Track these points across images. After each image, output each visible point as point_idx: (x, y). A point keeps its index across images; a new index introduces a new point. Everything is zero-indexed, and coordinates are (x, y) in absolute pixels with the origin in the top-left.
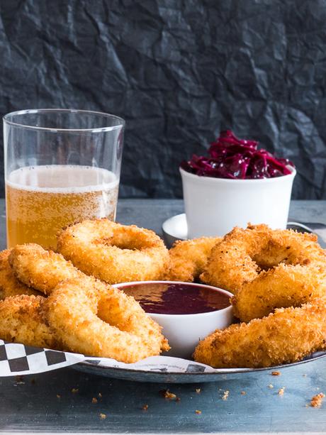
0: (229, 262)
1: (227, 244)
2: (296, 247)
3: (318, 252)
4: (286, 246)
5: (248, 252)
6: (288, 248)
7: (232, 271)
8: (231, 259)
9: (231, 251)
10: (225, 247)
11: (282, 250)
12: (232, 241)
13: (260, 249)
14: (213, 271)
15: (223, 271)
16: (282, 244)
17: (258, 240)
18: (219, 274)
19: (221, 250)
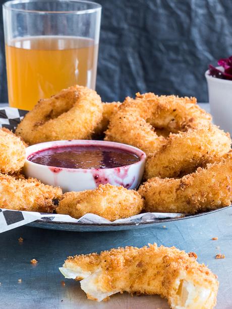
0: (128, 125)
1: (123, 112)
2: (181, 109)
3: (199, 112)
4: (173, 109)
5: (141, 116)
6: (174, 110)
7: (132, 131)
8: (129, 122)
9: (127, 116)
10: (122, 113)
11: (169, 113)
12: (127, 109)
13: (150, 114)
14: (115, 134)
15: (124, 132)
16: (169, 107)
17: (148, 105)
18: (121, 136)
19: (119, 117)
